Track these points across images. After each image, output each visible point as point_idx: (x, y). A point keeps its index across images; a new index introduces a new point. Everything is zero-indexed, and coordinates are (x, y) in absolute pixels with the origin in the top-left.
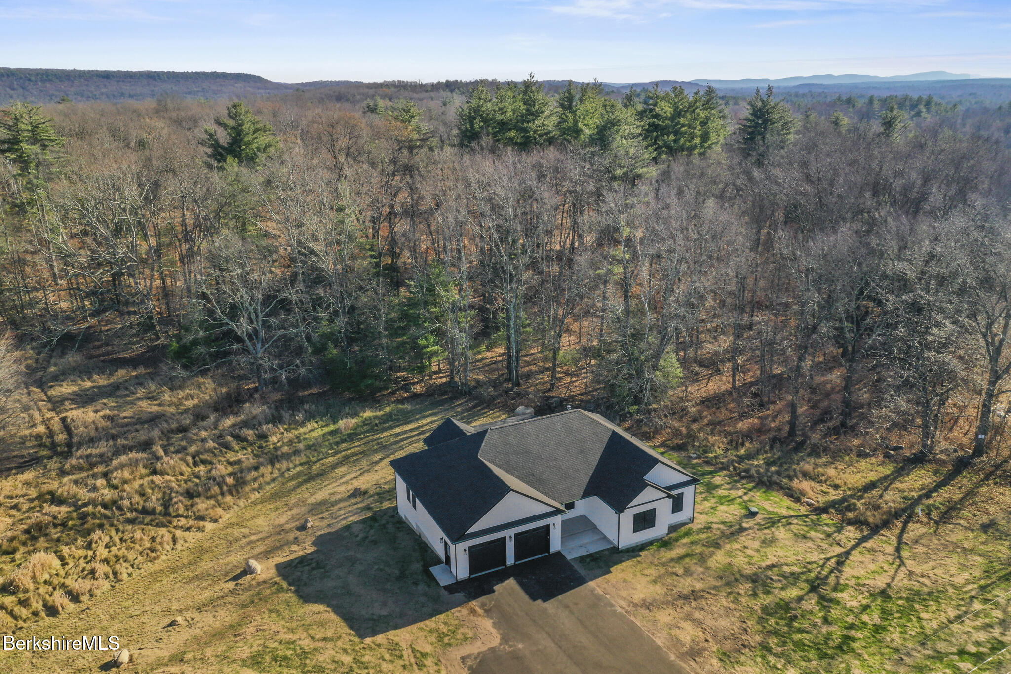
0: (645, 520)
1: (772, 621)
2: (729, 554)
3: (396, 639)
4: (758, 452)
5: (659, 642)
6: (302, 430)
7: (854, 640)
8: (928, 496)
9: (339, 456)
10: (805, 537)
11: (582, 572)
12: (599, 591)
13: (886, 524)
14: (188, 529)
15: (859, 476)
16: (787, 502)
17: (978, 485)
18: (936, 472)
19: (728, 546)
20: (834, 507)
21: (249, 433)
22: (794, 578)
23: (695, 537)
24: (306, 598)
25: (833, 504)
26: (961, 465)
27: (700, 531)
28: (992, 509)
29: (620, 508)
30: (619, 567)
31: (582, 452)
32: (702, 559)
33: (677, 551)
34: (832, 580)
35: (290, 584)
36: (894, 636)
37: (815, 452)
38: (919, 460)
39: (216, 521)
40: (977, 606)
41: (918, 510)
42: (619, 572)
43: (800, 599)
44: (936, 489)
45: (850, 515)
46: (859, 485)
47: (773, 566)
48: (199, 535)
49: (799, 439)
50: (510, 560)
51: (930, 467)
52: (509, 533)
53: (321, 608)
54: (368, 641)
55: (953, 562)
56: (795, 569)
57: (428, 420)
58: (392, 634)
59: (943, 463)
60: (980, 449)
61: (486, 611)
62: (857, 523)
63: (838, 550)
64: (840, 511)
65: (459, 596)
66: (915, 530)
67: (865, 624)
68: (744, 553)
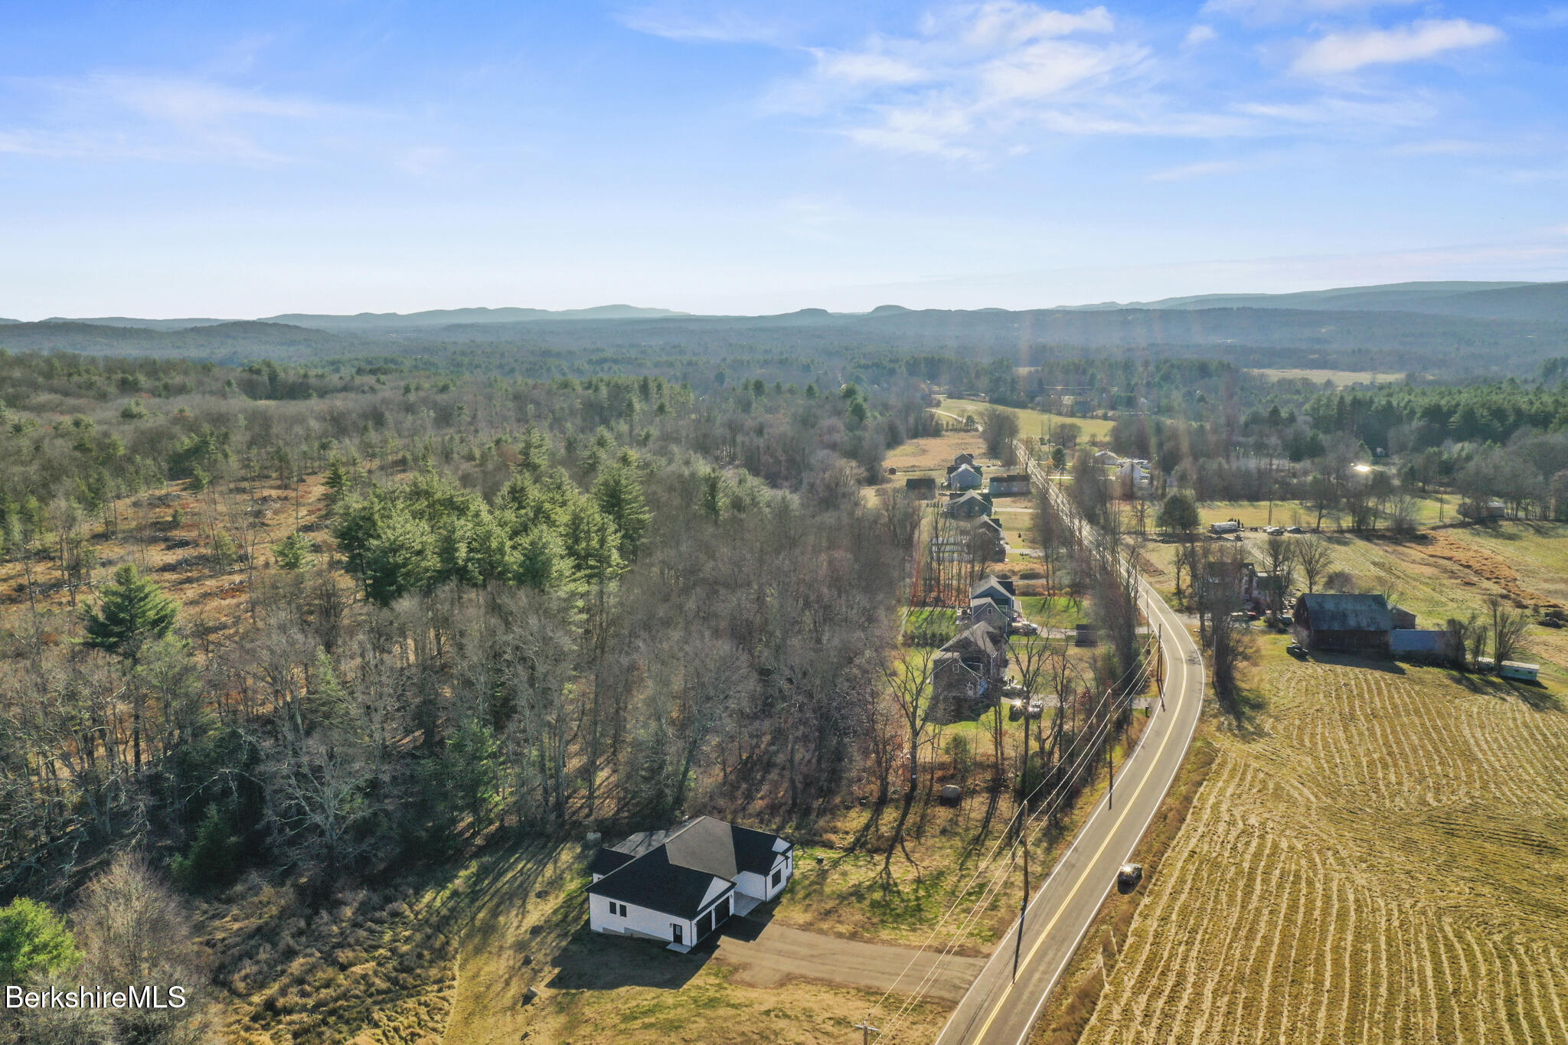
0: (776, 879)
1: (877, 909)
2: (830, 885)
3: (697, 983)
6: (425, 900)
7: (921, 904)
8: (901, 823)
9: (486, 909)
10: (857, 865)
11: (758, 919)
12: (777, 926)
13: (893, 847)
14: (443, 990)
15: (856, 823)
16: (828, 850)
17: (925, 810)
18: (897, 808)
19: (826, 882)
20: (857, 845)
21: (382, 915)
22: (872, 887)
24: (606, 988)
25: (855, 844)
26: (909, 799)
28: (940, 821)
29: (766, 874)
30: (776, 911)
31: (722, 844)
34: (890, 882)
35: (577, 989)
37: (819, 813)
38: (882, 802)
39: (454, 978)
41: (905, 833)
42: (778, 913)
43: (885, 896)
44: (904, 819)
45: (869, 847)
46: (860, 828)
47: (857, 884)
48: (456, 989)
49: (803, 807)
50: (713, 927)
51: (892, 804)
52: (713, 907)
53: (628, 988)
54: (682, 989)
55: (938, 856)
56: (869, 883)
58: (689, 983)
59: (898, 800)
60: (914, 788)
61: (726, 956)
62: (878, 850)
63: (881, 866)
64: (863, 848)
65: (702, 955)
66: (910, 845)
68: (836, 882)
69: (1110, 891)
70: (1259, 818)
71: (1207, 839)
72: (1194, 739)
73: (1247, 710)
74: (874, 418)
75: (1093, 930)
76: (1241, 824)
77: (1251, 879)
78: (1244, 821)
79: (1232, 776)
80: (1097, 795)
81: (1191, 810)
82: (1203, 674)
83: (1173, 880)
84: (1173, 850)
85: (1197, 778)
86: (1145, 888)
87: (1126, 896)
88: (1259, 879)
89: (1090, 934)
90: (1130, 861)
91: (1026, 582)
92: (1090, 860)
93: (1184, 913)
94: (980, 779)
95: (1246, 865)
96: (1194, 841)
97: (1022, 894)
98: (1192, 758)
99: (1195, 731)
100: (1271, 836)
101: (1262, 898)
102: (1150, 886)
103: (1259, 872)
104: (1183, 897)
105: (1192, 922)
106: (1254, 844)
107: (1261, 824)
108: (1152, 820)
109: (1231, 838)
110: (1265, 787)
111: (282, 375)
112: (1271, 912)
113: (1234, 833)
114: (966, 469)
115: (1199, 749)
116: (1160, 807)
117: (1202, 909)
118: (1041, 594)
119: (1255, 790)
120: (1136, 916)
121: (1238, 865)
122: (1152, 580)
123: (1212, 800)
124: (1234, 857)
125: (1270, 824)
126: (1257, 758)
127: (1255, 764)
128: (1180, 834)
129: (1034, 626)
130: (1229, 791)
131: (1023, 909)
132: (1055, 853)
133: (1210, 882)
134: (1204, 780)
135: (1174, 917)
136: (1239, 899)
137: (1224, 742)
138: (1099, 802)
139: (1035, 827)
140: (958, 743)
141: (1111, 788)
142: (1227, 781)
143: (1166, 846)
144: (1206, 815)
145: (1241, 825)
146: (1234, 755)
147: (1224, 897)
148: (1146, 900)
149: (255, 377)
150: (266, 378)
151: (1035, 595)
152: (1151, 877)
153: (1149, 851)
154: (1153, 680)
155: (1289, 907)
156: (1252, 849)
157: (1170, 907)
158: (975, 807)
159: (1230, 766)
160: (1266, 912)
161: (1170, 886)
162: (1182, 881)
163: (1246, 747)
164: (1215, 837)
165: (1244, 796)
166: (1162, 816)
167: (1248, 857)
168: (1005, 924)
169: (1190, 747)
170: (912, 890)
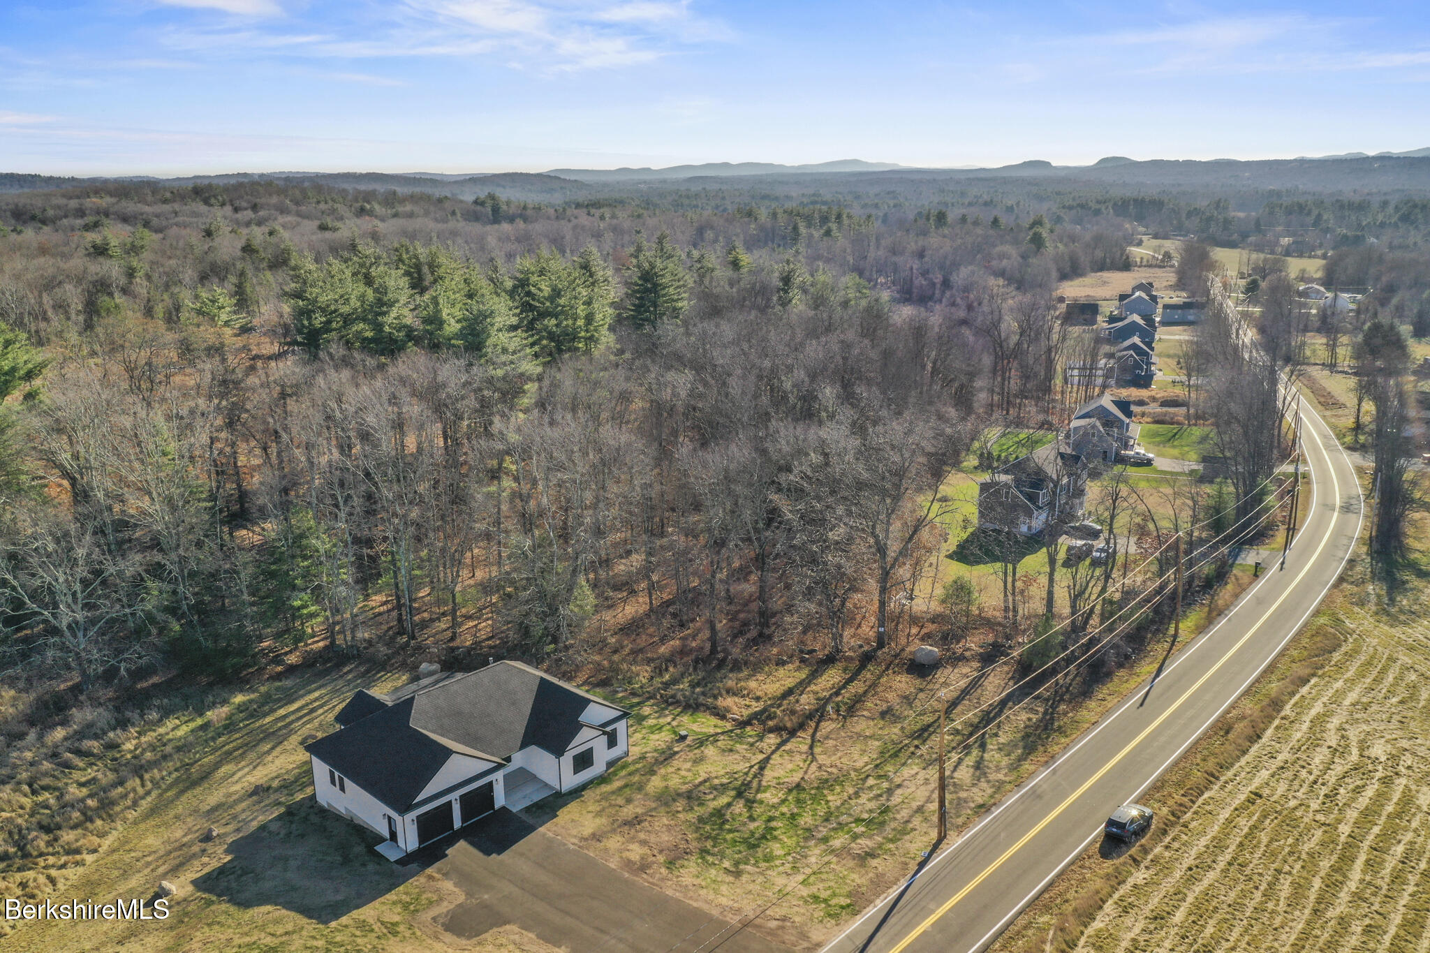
0: (583, 761)
1: (708, 828)
2: (665, 778)
3: (362, 917)
4: (682, 675)
5: (612, 866)
6: (161, 730)
7: (775, 829)
8: (837, 694)
9: (218, 754)
10: (731, 750)
11: (530, 820)
12: (550, 834)
13: (802, 726)
14: (63, 866)
15: (777, 685)
16: (714, 720)
17: (880, 677)
18: (845, 670)
19: (663, 771)
20: (756, 718)
21: (94, 745)
22: (723, 788)
23: (632, 768)
24: (245, 904)
25: (755, 716)
26: (867, 659)
27: (635, 762)
28: (891, 696)
29: (559, 752)
30: (565, 810)
31: (513, 704)
32: (640, 788)
33: (617, 784)
34: (755, 784)
35: (219, 896)
36: (806, 820)
37: (737, 667)
38: (830, 660)
39: (95, 851)
40: (871, 781)
41: (829, 708)
42: (567, 814)
43: (729, 805)
44: (844, 687)
45: (771, 723)
46: (778, 693)
47: (705, 781)
48: (80, 870)
49: (721, 656)
50: (457, 824)
51: (840, 665)
52: (454, 796)
53: (269, 908)
54: (333, 924)
55: (855, 751)
56: (725, 781)
57: (316, 694)
58: (355, 914)
59: (850, 659)
60: (881, 642)
61: (444, 875)
62: (777, 729)
63: (761, 757)
64: (763, 723)
65: (414, 866)
66: (827, 727)
67: (783, 814)
68: (679, 775)
69: (1086, 850)
70: (1389, 747)
71: (1289, 774)
72: (1317, 613)
73: (1407, 576)
74: (1053, 248)
75: (1021, 922)
76: (1355, 751)
77: (1347, 858)
78: (1361, 749)
79: (1361, 675)
80: (1132, 684)
81: (1277, 722)
82: (1360, 525)
83: (1204, 841)
84: (1222, 788)
85: (1302, 671)
86: (1145, 851)
87: (1108, 863)
88: (1362, 858)
89: (1007, 934)
90: (1142, 800)
91: (1165, 409)
92: (1074, 790)
93: (1200, 913)
94: (974, 643)
95: (1345, 829)
96: (1265, 774)
97: (934, 835)
98: (1305, 641)
99: (1323, 601)
100: (1403, 781)
101: (1358, 897)
102: (1158, 850)
103: (1366, 845)
104: (1212, 876)
105: (1210, 930)
106: (1370, 792)
107: (1392, 757)
108: (1205, 733)
109: (1331, 777)
110: (1413, 697)
111: (504, 207)
112: (1368, 930)
113: (1339, 769)
114: (1140, 297)
115: (1320, 627)
116: (1228, 712)
117: (1237, 906)
118: (1178, 423)
119: (1394, 700)
120: (1109, 907)
121: (1330, 828)
122: (1328, 413)
123: (1318, 708)
124: (1328, 812)
125: (1408, 760)
126: (1411, 649)
127: (1405, 659)
128: (1243, 761)
129: (1151, 455)
130: (1352, 697)
131: (922, 865)
132: (1027, 766)
133: (1271, 854)
134: (1314, 675)
135: (1179, 916)
136: (1313, 895)
137: (1362, 621)
138: (1133, 693)
139: (1021, 717)
140: (960, 590)
141: (1158, 675)
142: (1352, 682)
143: (1212, 777)
144: (1299, 733)
145: (1354, 756)
146: (1375, 642)
147: (1285, 888)
148: (1140, 876)
149: (479, 208)
150: (489, 209)
151: (1172, 423)
152: (1165, 832)
153: (1179, 784)
154: (1283, 528)
155: (1406, 924)
156: (1363, 801)
157: (1179, 895)
158: (953, 679)
159: (1363, 658)
160: (1357, 928)
161: (1194, 852)
162: (1218, 845)
163: (1397, 632)
164: (1304, 773)
165: (1375, 707)
166: (1223, 727)
167: (1352, 815)
168: (880, 884)
169: (1306, 625)
170: (783, 801)
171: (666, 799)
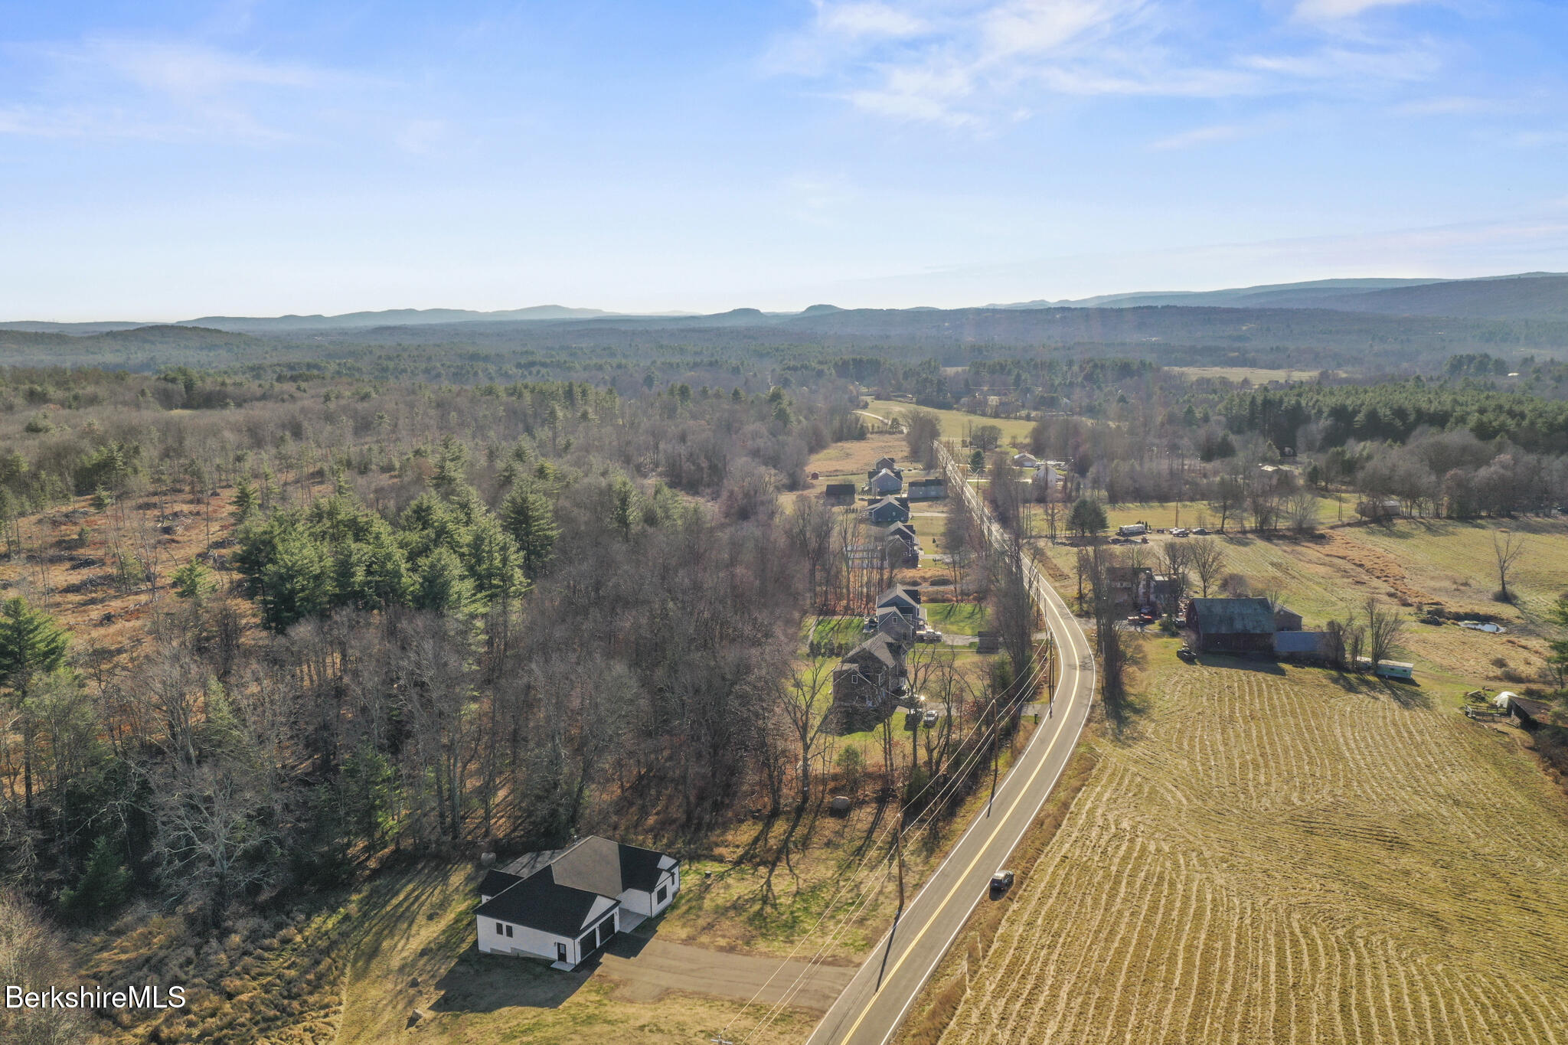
0: (662, 895)
1: (757, 922)
2: (712, 900)
3: (576, 1001)
4: (675, 838)
6: (315, 925)
7: (799, 916)
8: (790, 835)
9: (371, 935)
10: (742, 879)
11: (642, 935)
12: (661, 941)
13: (778, 859)
14: (328, 1015)
15: (746, 836)
16: (716, 864)
17: (814, 822)
18: (788, 820)
19: (708, 896)
20: (745, 858)
21: (273, 942)
22: (753, 900)
24: (488, 1009)
25: (743, 856)
26: (800, 811)
28: (827, 833)
29: (650, 890)
30: (659, 926)
31: (608, 863)
32: (700, 907)
34: (770, 895)
35: (461, 1011)
36: (814, 909)
37: (711, 827)
38: (775, 814)
39: (341, 1003)
40: (842, 883)
41: (791, 846)
42: (662, 929)
43: (762, 909)
44: (793, 831)
45: (757, 859)
46: (750, 841)
47: (739, 898)
48: (341, 1014)
49: (695, 821)
50: (598, 944)
51: (783, 817)
52: (597, 925)
53: (510, 1007)
54: (561, 1007)
55: (822, 868)
56: (751, 896)
58: (569, 1000)
59: (789, 812)
60: (805, 799)
62: (764, 863)
63: (764, 880)
64: (750, 861)
65: (584, 972)
66: (794, 857)
67: (798, 908)
68: (719, 896)
69: (982, 898)
70: (1131, 822)
71: (1080, 844)
72: (1078, 745)
73: (1127, 713)
74: (798, 423)
75: (961, 936)
76: (1113, 827)
77: (1117, 882)
78: (1116, 825)
79: (1110, 782)
80: (979, 804)
81: (1068, 816)
82: (1094, 680)
83: (1043, 885)
84: (1046, 856)
85: (1075, 783)
86: (1015, 894)
87: (996, 903)
88: (1124, 884)
89: (958, 941)
90: (1004, 868)
91: (936, 588)
92: (964, 870)
93: (1050, 918)
94: (869, 790)
95: (1114, 869)
96: (1067, 846)
97: (897, 903)
98: (1074, 764)
99: (1080, 736)
100: (1140, 839)
101: (1125, 900)
102: (1020, 892)
103: (1125, 875)
104: (1051, 901)
105: (1056, 926)
106: (1124, 848)
107: (1133, 827)
108: (1029, 827)
109: (1103, 842)
110: (1140, 791)
111: (199, 383)
112: (1132, 914)
113: (1106, 838)
114: (886, 474)
115: (1082, 755)
116: (1039, 813)
117: (1067, 913)
118: (949, 600)
119: (1130, 795)
120: (1003, 922)
121: (1106, 868)
122: (1057, 584)
123: (1089, 805)
124: (1103, 861)
125: (1142, 827)
126: (1136, 762)
127: (1133, 769)
128: (1054, 840)
129: (939, 633)
130: (1107, 796)
131: (897, 919)
132: (933, 860)
133: (1078, 886)
134: (1083, 785)
135: (1040, 922)
136: (1103, 902)
137: (1104, 747)
138: (981, 809)
139: (916, 835)
140: (850, 755)
141: (992, 797)
142: (1105, 786)
143: (1039, 851)
144: (1081, 821)
145: (1113, 829)
146: (1115, 760)
147: (1089, 901)
148: (1015, 906)
149: (170, 385)
150: (181, 387)
151: (944, 601)
152: (1022, 883)
153: (1022, 857)
154: (1046, 686)
155: (1150, 909)
156: (1121, 853)
157: (1037, 912)
158: (863, 817)
159: (1109, 771)
160: (1127, 914)
161: (1039, 891)
162: (1051, 885)
163: (1126, 752)
164: (1088, 842)
165: (1120, 800)
166: (1039, 822)
167: (1116, 860)
168: (878, 932)
169: (1073, 754)
170: (794, 902)
171: (722, 912)
